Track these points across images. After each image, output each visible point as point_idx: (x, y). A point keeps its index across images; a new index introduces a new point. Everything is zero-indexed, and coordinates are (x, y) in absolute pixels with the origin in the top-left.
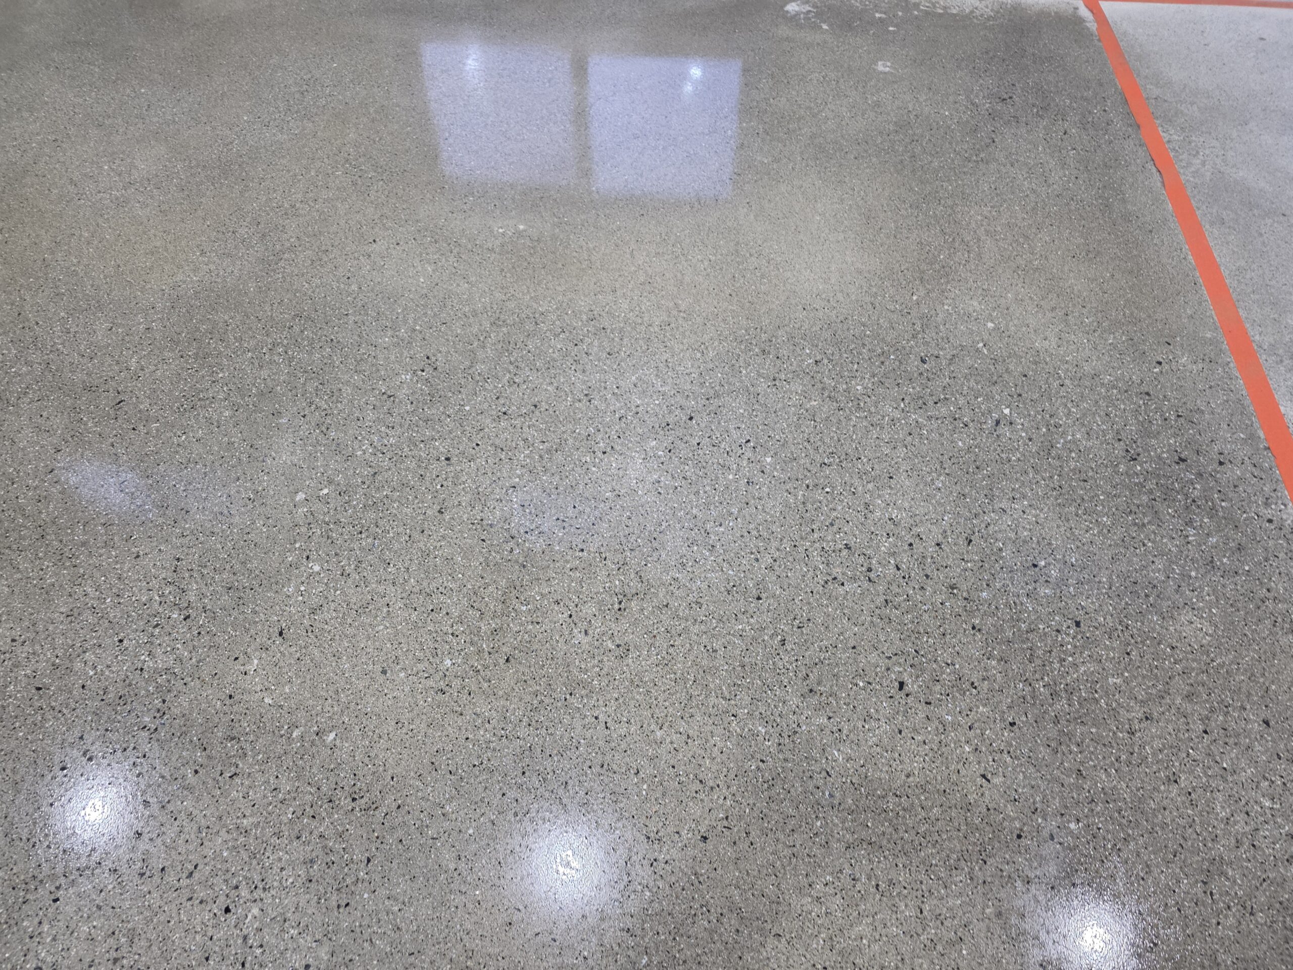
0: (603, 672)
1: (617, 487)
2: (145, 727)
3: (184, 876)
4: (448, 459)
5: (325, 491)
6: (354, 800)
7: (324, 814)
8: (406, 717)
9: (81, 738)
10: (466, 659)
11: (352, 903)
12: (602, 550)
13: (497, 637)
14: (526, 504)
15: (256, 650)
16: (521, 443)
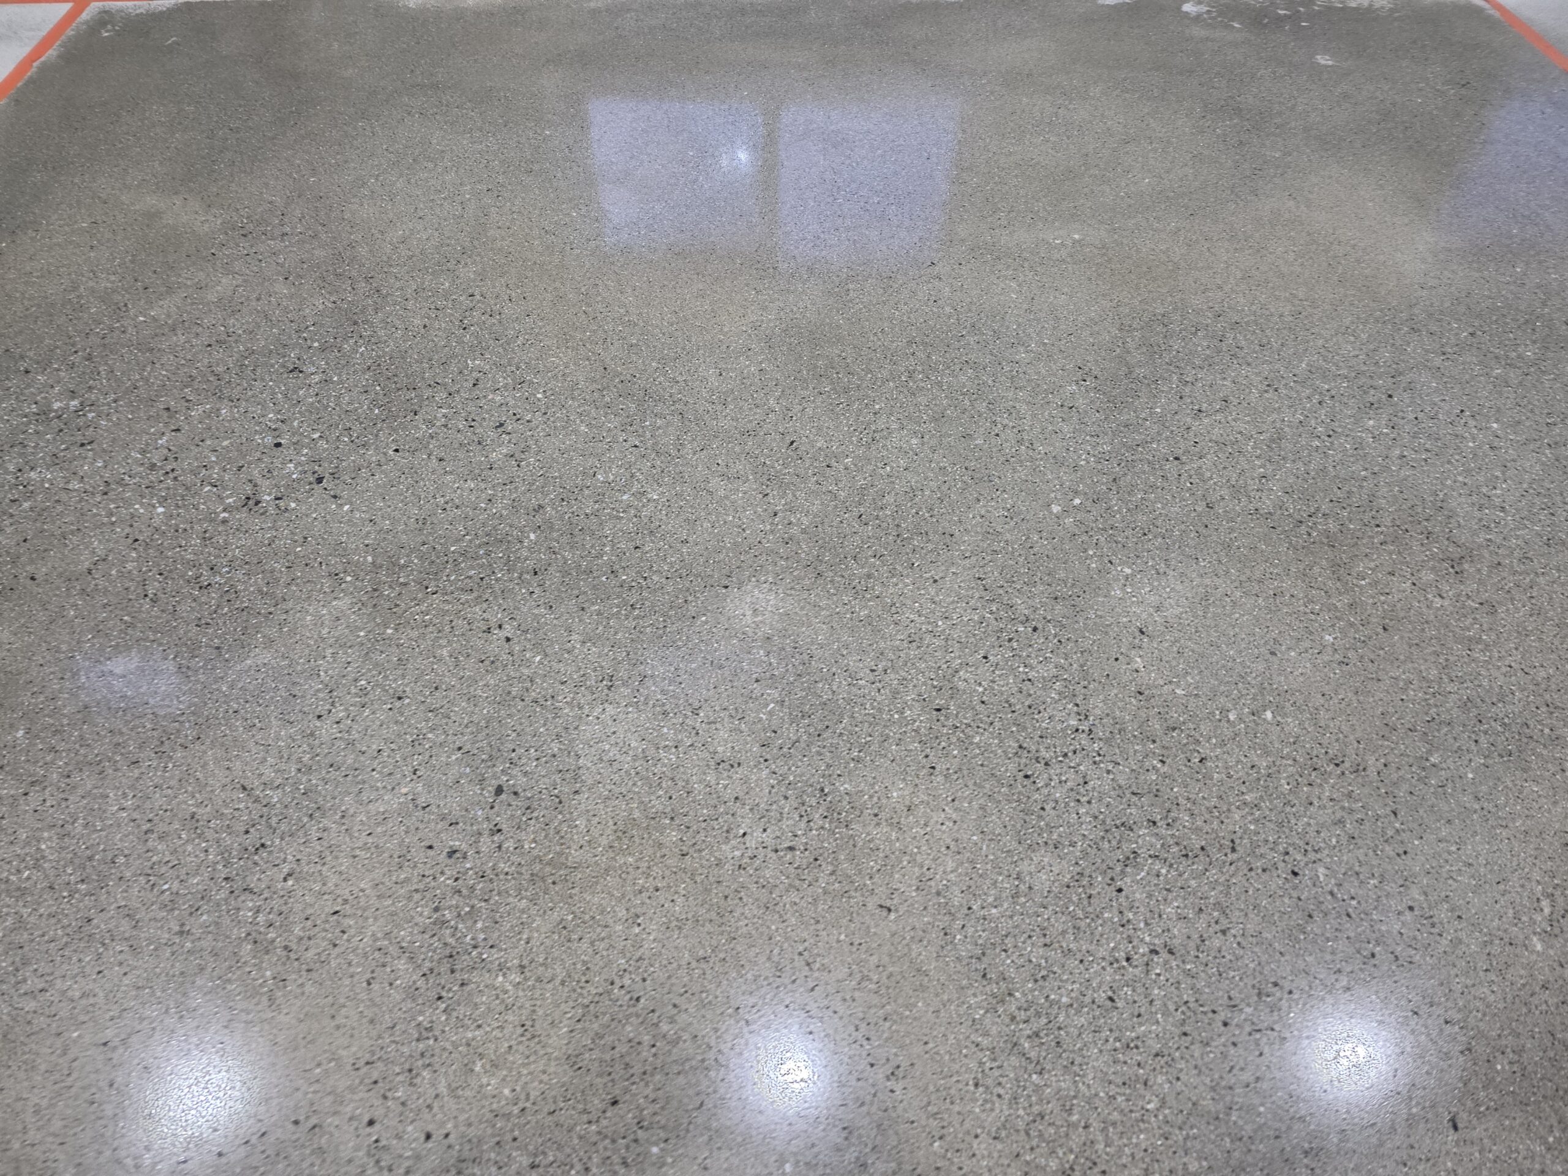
0: (1485, 627)
1: (1368, 466)
2: (1077, 730)
3: (1229, 851)
4: (1177, 459)
5: (1077, 501)
6: (1337, 765)
7: (1319, 781)
8: (1326, 689)
9: (1020, 747)
10: (1341, 630)
11: (1409, 850)
12: (1398, 523)
13: (1358, 610)
14: (1290, 490)
15: (1129, 649)
16: (1239, 436)
